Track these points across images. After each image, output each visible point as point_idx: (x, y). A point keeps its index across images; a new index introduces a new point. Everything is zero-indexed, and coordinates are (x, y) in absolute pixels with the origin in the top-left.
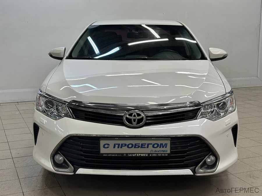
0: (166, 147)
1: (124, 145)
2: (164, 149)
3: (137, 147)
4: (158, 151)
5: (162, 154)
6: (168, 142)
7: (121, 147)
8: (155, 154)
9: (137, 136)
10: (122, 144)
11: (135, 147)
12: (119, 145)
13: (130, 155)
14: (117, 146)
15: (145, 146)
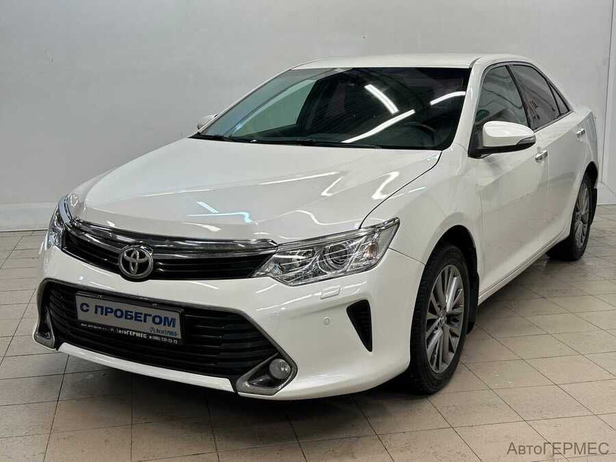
0: (174, 326)
1: (109, 310)
2: (170, 329)
3: (129, 317)
4: (163, 332)
5: (167, 337)
6: (176, 316)
7: (106, 315)
8: (157, 336)
9: (131, 297)
10: (107, 308)
11: (126, 318)
12: (102, 308)
13: (120, 332)
14: (99, 310)
15: (141, 317)
